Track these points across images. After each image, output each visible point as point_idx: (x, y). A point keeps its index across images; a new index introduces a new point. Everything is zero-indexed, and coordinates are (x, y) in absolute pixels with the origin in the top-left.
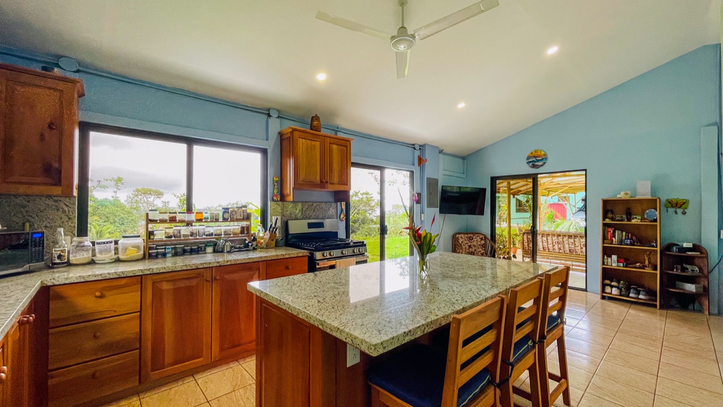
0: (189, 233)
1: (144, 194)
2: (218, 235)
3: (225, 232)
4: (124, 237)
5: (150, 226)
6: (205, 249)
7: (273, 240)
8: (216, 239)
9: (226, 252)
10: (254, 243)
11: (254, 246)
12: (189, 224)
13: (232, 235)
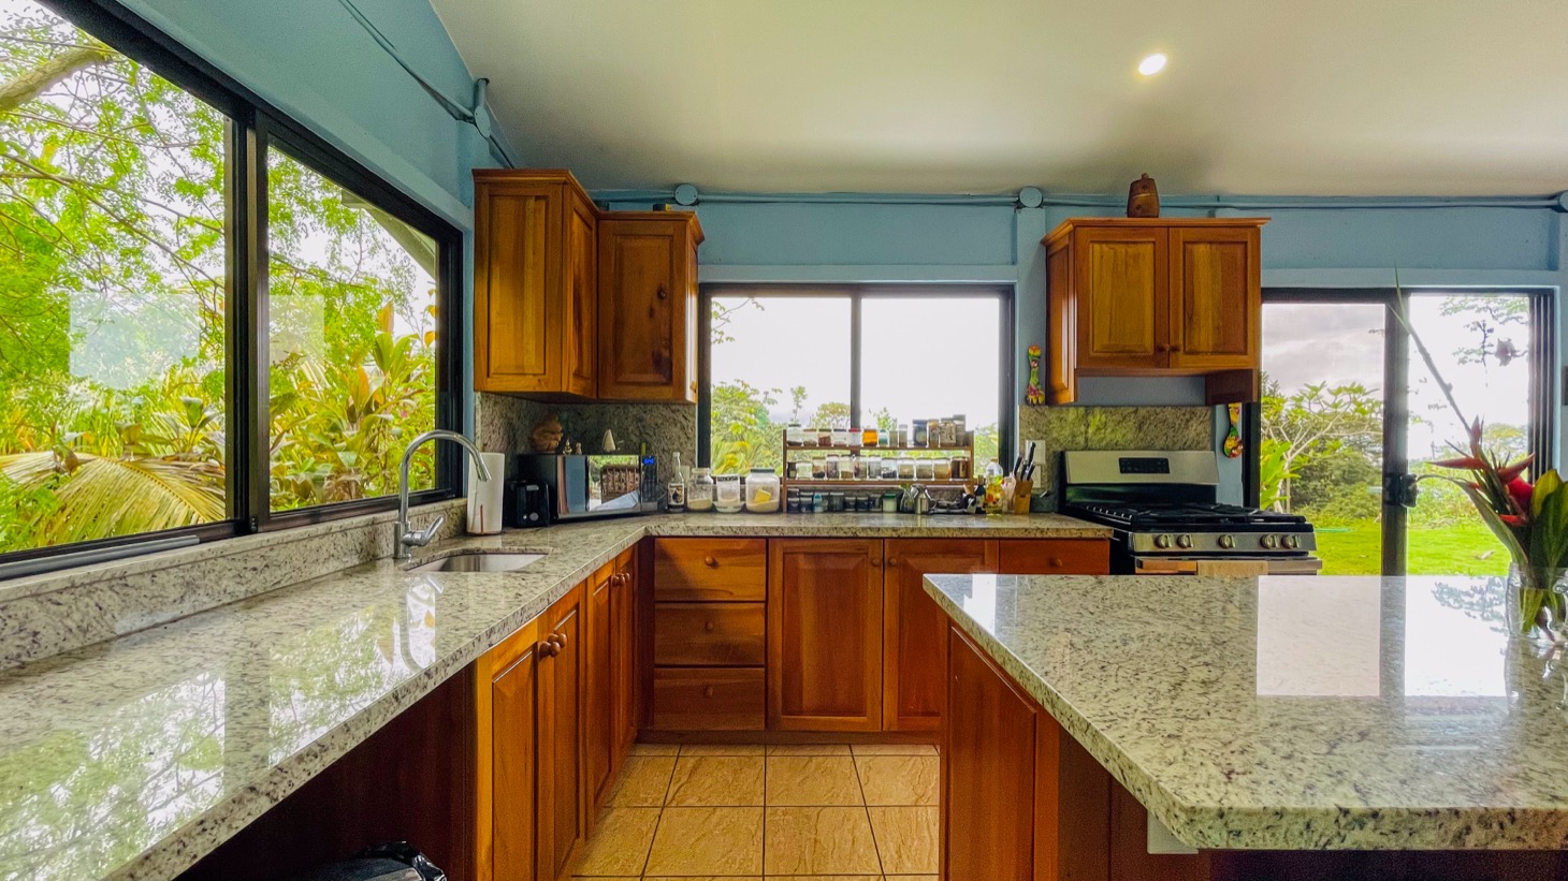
0: (852, 471)
1: (833, 412)
2: (905, 477)
3: (919, 471)
4: (753, 471)
5: (790, 453)
6: (881, 503)
7: (1023, 496)
8: (903, 484)
9: (919, 512)
10: (978, 498)
11: (980, 505)
12: (855, 451)
13: (933, 479)
